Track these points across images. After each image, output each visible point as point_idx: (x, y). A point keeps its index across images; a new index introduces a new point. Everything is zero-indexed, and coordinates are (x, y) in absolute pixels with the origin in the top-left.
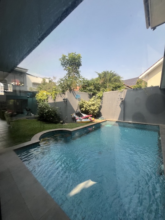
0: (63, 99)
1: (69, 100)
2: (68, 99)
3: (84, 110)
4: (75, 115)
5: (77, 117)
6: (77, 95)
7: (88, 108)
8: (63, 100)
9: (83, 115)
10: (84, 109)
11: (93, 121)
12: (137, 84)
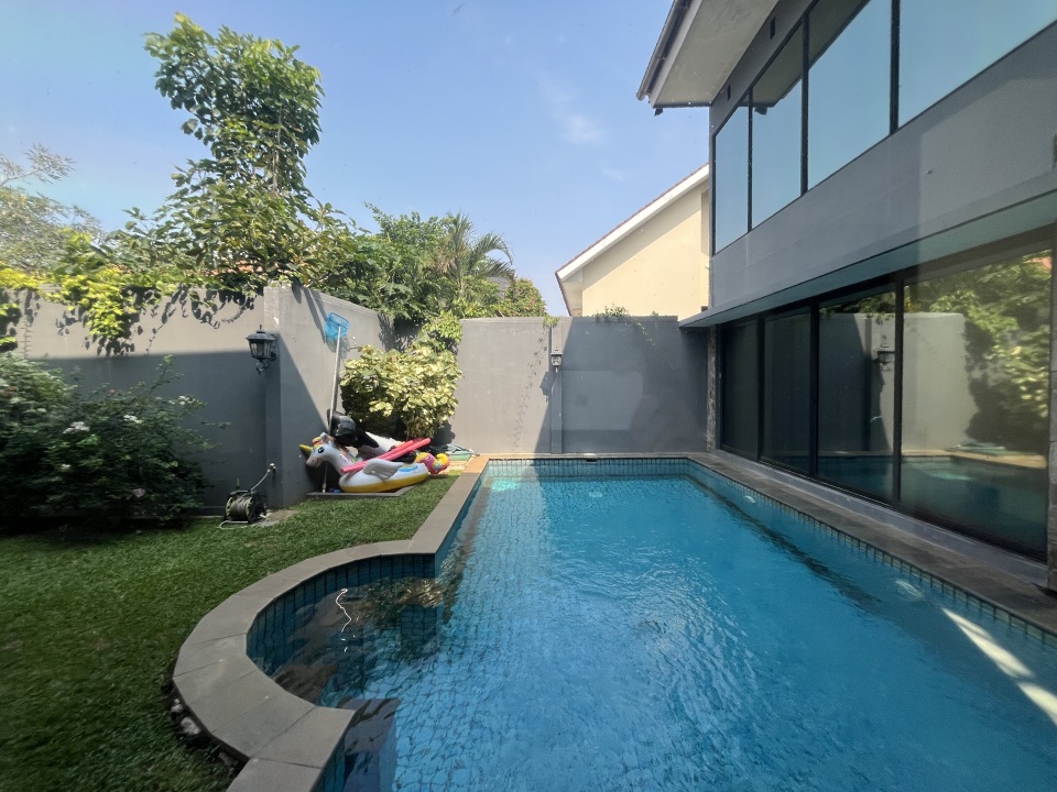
0: (252, 341)
1: (292, 346)
2: (283, 336)
3: (388, 413)
4: (329, 448)
5: (346, 459)
6: (329, 320)
7: (413, 402)
8: (246, 346)
9: (375, 444)
10: (388, 409)
11: (440, 470)
12: (508, 297)
